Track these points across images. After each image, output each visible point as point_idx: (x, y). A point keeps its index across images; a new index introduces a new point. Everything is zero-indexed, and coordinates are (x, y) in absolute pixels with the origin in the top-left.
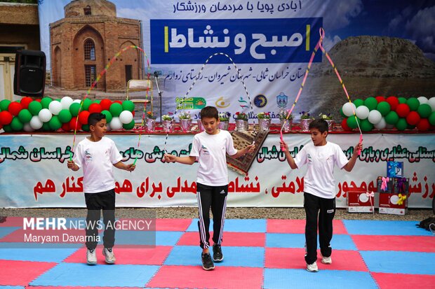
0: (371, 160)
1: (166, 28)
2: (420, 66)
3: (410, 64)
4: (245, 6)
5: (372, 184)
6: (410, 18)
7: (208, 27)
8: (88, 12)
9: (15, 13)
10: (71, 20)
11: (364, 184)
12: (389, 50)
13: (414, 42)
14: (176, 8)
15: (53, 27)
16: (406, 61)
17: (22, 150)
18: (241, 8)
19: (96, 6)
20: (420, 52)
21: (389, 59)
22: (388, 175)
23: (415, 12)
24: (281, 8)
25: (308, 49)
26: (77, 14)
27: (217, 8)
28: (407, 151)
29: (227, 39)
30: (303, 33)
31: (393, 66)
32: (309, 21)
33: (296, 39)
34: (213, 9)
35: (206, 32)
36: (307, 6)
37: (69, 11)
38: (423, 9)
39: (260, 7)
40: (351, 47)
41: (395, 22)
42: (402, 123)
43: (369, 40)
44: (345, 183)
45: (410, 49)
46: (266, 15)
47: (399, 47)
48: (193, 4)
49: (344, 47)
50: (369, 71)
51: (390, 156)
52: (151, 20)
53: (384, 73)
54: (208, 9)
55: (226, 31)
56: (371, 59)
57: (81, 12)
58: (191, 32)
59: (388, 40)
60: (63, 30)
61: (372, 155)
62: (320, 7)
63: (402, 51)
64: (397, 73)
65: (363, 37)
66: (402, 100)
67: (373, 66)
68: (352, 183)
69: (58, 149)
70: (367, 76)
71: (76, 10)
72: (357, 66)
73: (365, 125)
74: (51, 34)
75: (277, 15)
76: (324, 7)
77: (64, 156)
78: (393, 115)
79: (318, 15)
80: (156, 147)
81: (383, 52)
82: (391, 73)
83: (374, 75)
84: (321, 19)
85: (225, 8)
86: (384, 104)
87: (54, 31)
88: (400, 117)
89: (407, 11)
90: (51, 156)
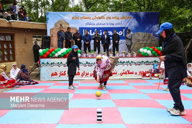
0: (148, 64)
1: (84, 30)
2: (154, 41)
3: (152, 40)
4: (106, 24)
5: (148, 71)
6: (151, 27)
7: (96, 30)
8: (61, 25)
9: (40, 26)
10: (56, 28)
11: (146, 71)
12: (146, 36)
13: (152, 34)
14: (86, 24)
15: (51, 30)
16: (150, 39)
17: (48, 63)
18: (105, 24)
19: (63, 24)
20: (154, 37)
21: (146, 39)
22: (154, 68)
23: (152, 26)
24: (116, 24)
25: (124, 36)
26: (58, 26)
27: (98, 24)
28: (157, 62)
29: (101, 33)
30: (122, 31)
31: (147, 41)
32: (124, 28)
33: (121, 33)
34: (97, 24)
35: (95, 31)
36: (123, 23)
37: (56, 25)
38: (155, 25)
39: (110, 24)
40: (135, 35)
41: (147, 28)
42: (156, 54)
43: (140, 33)
44: (141, 71)
45: (151, 36)
46: (112, 26)
47: (148, 35)
48: (91, 23)
49: (134, 35)
50: (141, 42)
51: (153, 63)
52: (79, 28)
53: (145, 42)
54: (96, 24)
55: (101, 31)
56: (141, 39)
57: (59, 25)
58: (91, 31)
59: (145, 33)
60: (54, 31)
61: (148, 63)
62: (127, 24)
63: (149, 36)
64: (148, 42)
65: (139, 32)
66: (156, 48)
67: (142, 41)
68: (143, 71)
69: (58, 63)
70: (140, 43)
71: (58, 25)
72: (137, 40)
73: (146, 55)
74: (50, 32)
75: (115, 26)
76: (128, 24)
77: (60, 65)
78: (154, 52)
79: (127, 26)
80: (87, 62)
81: (144, 37)
82: (146, 43)
83: (142, 43)
84: (127, 27)
85: (100, 24)
86: (151, 49)
87: (51, 31)
88: (156, 52)
89: (150, 26)
90: (56, 65)
